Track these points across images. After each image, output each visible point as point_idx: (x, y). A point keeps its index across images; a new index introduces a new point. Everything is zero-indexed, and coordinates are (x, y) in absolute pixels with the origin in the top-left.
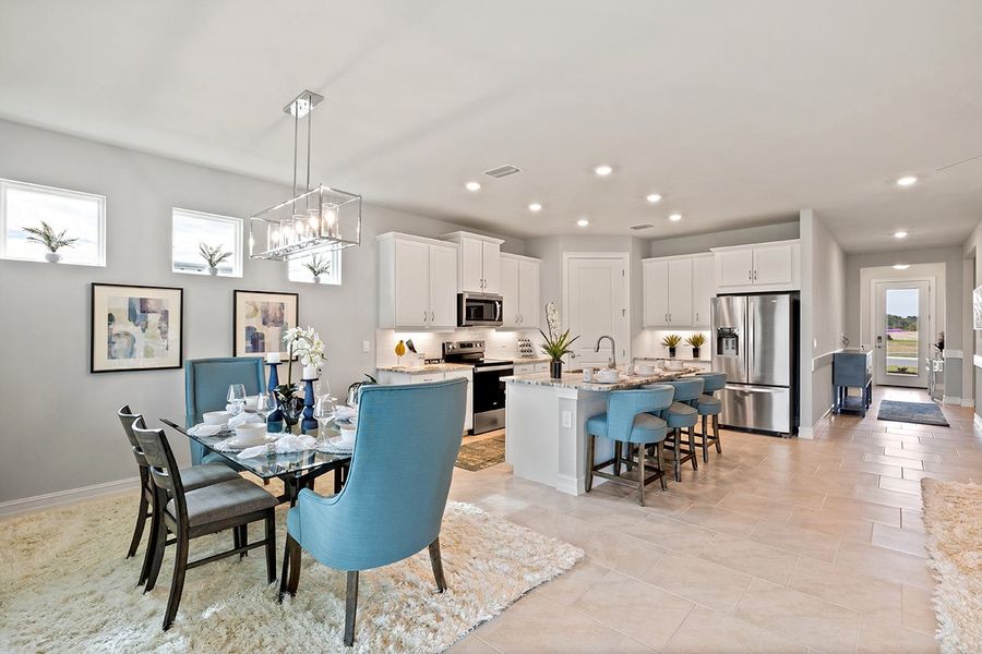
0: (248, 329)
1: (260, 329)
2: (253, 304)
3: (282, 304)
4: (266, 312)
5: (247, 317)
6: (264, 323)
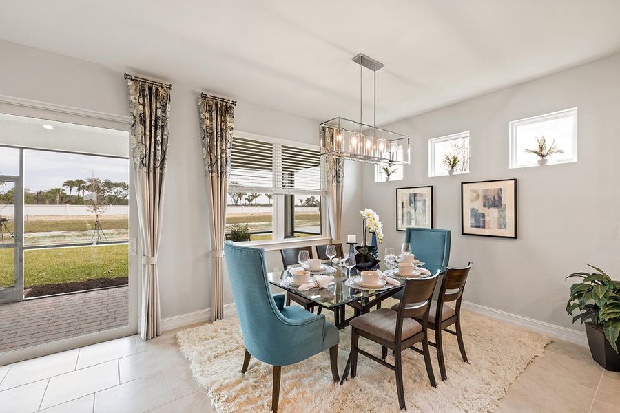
0: (472, 210)
1: (481, 210)
2: (475, 191)
3: (501, 190)
4: (485, 197)
5: (471, 201)
6: (484, 206)
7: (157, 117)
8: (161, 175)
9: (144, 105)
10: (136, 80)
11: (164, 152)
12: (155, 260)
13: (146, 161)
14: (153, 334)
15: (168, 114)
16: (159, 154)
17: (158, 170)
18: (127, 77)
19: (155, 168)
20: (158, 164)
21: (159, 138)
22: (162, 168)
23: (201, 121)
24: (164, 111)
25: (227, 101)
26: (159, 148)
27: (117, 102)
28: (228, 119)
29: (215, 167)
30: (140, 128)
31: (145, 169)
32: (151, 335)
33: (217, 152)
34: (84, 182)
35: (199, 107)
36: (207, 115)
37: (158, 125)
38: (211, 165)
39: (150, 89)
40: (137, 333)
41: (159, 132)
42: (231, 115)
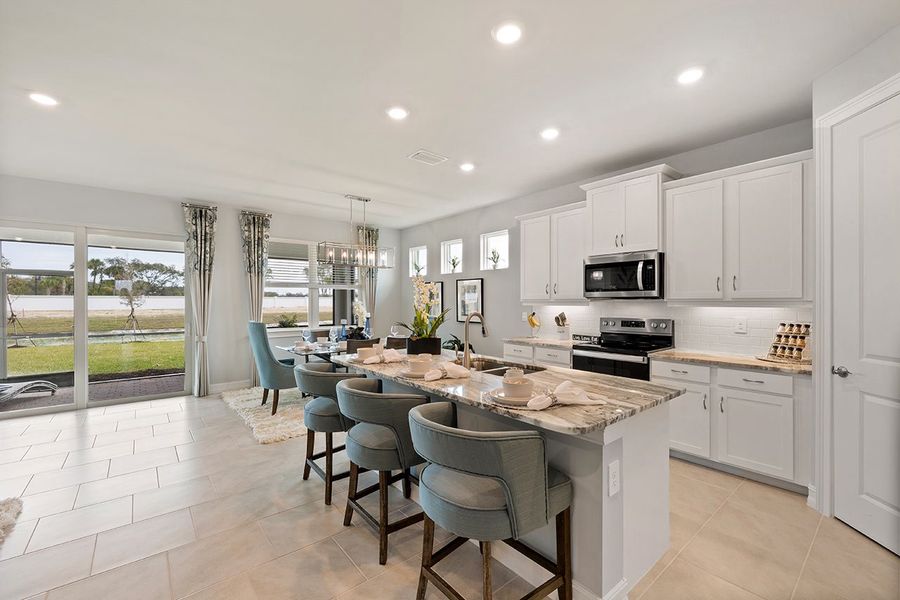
7: (206, 233)
8: (209, 275)
9: (196, 225)
10: (191, 206)
11: (211, 258)
12: (205, 339)
13: (198, 266)
14: (203, 393)
15: (215, 230)
16: (208, 260)
17: (207, 272)
18: (184, 205)
19: (205, 271)
20: (207, 268)
21: (208, 249)
22: (210, 270)
23: (242, 232)
24: (212, 227)
25: (264, 215)
26: (208, 256)
27: (177, 223)
28: (264, 230)
29: (253, 269)
30: (193, 242)
31: (197, 272)
32: (202, 394)
33: (254, 257)
34: (102, 264)
35: (240, 221)
36: (246, 228)
37: (207, 238)
38: (250, 267)
39: (201, 212)
40: (191, 394)
41: (208, 244)
42: (267, 226)
